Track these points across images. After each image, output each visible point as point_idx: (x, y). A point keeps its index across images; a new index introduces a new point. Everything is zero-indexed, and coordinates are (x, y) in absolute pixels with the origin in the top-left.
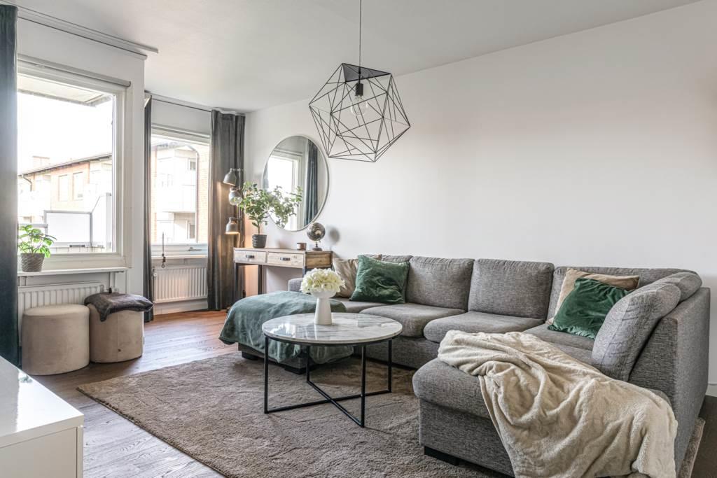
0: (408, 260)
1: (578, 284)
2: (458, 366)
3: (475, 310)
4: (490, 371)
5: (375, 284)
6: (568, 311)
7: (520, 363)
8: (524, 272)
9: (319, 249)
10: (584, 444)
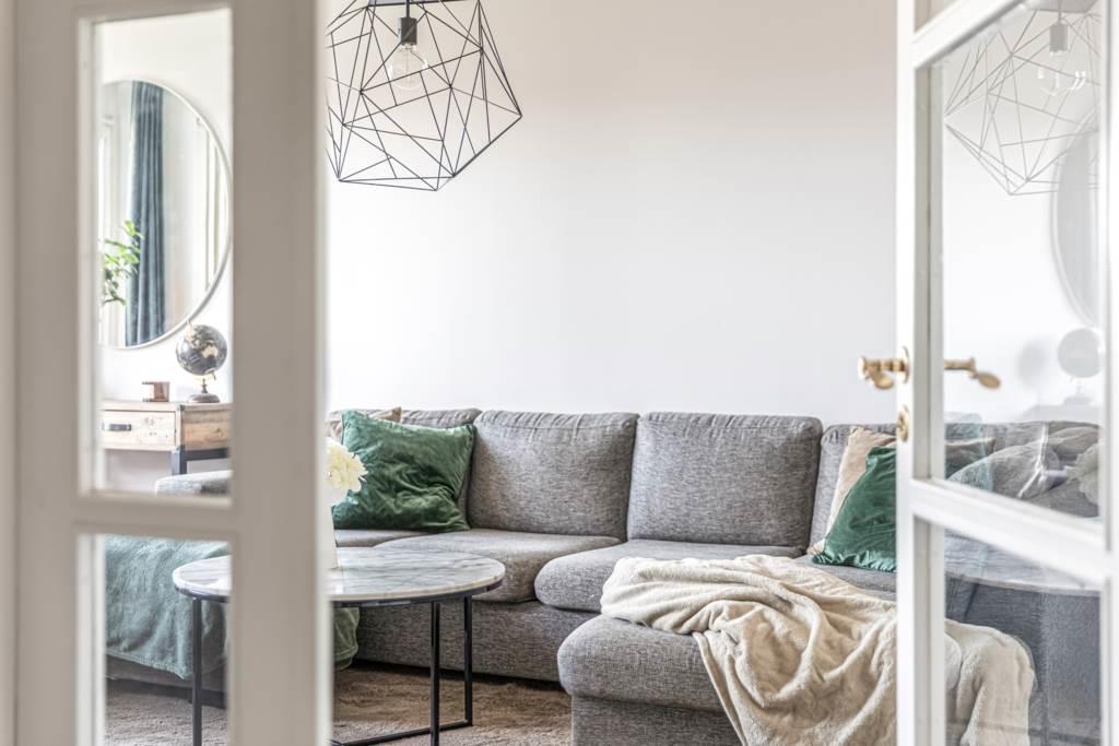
0: (471, 421)
1: (875, 460)
2: (649, 621)
3: (643, 537)
4: (720, 618)
5: (391, 482)
6: (855, 519)
7: (772, 599)
8: (758, 440)
9: (212, 399)
10: (887, 718)
